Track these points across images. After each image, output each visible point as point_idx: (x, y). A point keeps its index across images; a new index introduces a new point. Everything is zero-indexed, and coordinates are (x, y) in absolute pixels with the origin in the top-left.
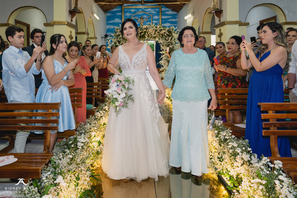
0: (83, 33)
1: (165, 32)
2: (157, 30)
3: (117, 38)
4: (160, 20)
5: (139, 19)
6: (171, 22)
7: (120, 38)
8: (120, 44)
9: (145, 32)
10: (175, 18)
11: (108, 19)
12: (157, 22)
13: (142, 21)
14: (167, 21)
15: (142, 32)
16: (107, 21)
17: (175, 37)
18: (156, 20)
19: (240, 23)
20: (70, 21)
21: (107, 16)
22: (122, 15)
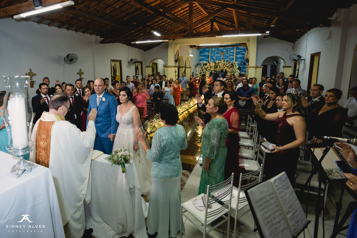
0: (183, 67)
5: (221, 53)
9: (218, 65)
12: (232, 54)
13: (222, 54)
15: (216, 65)
16: (200, 54)
18: (232, 53)
20: (175, 65)
21: (200, 51)
22: (209, 50)
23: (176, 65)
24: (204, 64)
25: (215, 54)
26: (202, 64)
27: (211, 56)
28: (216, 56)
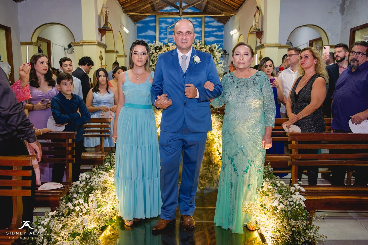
0: (112, 51)
1: (206, 50)
2: (197, 47)
3: (151, 56)
4: (203, 33)
6: (216, 36)
7: (154, 57)
8: (154, 63)
10: (221, 31)
11: (139, 30)
12: (199, 35)
14: (211, 34)
16: (138, 33)
17: (217, 57)
18: (198, 33)
19: (280, 46)
20: (99, 40)
21: (138, 27)
22: (156, 26)
23: (102, 40)
24: (156, 49)
25: (166, 34)
26: (152, 48)
27: (159, 38)
28: (169, 39)
